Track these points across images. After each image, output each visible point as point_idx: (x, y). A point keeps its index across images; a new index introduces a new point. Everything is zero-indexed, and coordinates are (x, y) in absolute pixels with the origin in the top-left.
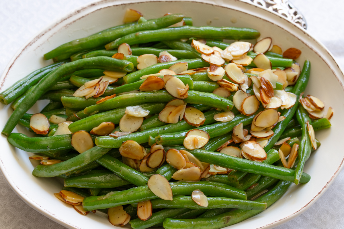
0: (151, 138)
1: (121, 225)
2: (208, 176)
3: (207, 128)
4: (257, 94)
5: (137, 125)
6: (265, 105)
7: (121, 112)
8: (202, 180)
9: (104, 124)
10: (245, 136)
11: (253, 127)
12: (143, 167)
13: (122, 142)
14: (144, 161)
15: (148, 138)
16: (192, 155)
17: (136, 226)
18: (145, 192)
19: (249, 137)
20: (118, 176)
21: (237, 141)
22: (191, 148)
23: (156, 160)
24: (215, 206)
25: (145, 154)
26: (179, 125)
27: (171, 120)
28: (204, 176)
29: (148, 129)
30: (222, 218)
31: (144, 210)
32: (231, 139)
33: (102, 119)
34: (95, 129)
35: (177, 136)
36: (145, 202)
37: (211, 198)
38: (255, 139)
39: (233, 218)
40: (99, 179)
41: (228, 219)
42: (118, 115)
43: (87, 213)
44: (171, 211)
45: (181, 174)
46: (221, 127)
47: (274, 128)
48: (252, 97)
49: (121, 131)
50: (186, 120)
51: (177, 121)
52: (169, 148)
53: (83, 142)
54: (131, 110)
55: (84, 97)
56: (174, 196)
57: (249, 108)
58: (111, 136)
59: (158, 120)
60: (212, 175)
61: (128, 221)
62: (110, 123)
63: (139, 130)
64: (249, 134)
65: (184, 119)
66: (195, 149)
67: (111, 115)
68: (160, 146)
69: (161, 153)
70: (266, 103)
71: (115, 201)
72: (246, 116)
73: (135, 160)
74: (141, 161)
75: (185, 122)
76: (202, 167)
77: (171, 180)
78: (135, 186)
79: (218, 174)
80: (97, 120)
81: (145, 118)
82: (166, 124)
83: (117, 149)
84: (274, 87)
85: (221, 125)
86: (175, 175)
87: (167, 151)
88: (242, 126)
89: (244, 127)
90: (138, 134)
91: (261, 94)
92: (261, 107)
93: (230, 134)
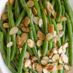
0: (31, 28)
1: (2, 17)
2: (18, 47)
3: (35, 47)
4: (48, 65)
5: (36, 23)
6: (44, 67)
7: (41, 17)
8: (17, 45)
9: (36, 11)
10: (34, 61)
11: (36, 63)
12: (22, 25)
13: (29, 18)
14: (24, 25)
15: (31, 27)
16: (25, 42)
17: (1, 22)
18: (12, 25)
19: (33, 62)
20: (19, 16)
21: (32, 58)
22: (28, 42)
23: (24, 29)
24: (7, 49)
25: (26, 26)
26: (36, 37)
27: (38, 35)
28: (18, 46)
29: (35, 27)
30: (4, 52)
31: (6, 25)
32: (32, 56)
33: (38, 11)
34: (34, 8)
35: (32, 36)
36: (9, 25)
37: (10, 48)
38: (32, 64)
39: (4, 56)
40: (18, 10)
41: (4, 54)
42: (39, 16)
43: (6, 6)
44: (6, 34)
45: (19, 38)
46: (36, 52)
47: (36, 71)
48: (47, 63)
49: (34, 17)
50: (38, 40)
51: (38, 37)
52: (28, 34)
53: (30, 4)
54: (41, 20)
55: (47, 5)
56: (11, 35)
57: (43, 62)
58: (32, 14)
59: (38, 30)
60: (19, 49)
61: (3, 20)
62: (37, 13)
63: (34, 24)
64: (34, 62)
65: (39, 39)
66: (27, 43)
67: (39, 14)
68: (28, 31)
69: (26, 31)
70: (45, 68)
71: (10, 15)
72: (40, 61)
73: (24, 22)
74: (24, 24)
75: (37, 39)
76: (21, 45)
77: (17, 35)
78: (15, 22)
79: (19, 51)
80: (38, 9)
81: (38, 25)
82: (37, 33)
83: (27, 16)
84: (51, 71)
85: (37, 52)
86: (18, 36)
87: (27, 33)
88: (37, 59)
89: (37, 60)
90: (33, 23)
91: (48, 66)
92: (43, 66)
93: (34, 55)
